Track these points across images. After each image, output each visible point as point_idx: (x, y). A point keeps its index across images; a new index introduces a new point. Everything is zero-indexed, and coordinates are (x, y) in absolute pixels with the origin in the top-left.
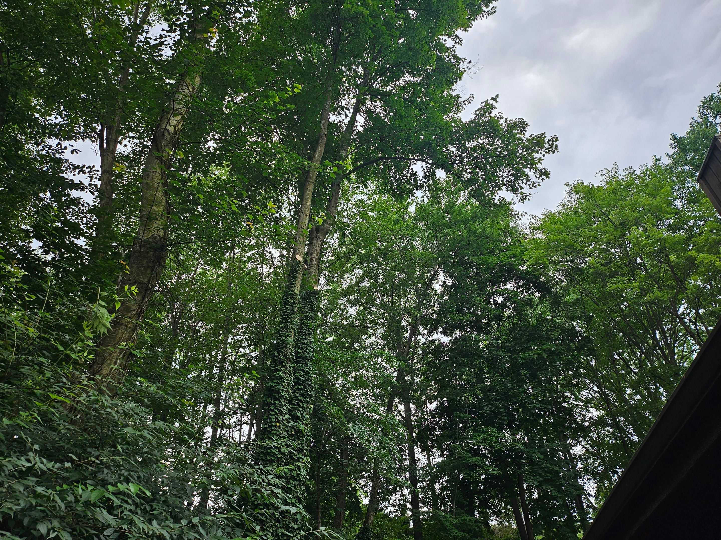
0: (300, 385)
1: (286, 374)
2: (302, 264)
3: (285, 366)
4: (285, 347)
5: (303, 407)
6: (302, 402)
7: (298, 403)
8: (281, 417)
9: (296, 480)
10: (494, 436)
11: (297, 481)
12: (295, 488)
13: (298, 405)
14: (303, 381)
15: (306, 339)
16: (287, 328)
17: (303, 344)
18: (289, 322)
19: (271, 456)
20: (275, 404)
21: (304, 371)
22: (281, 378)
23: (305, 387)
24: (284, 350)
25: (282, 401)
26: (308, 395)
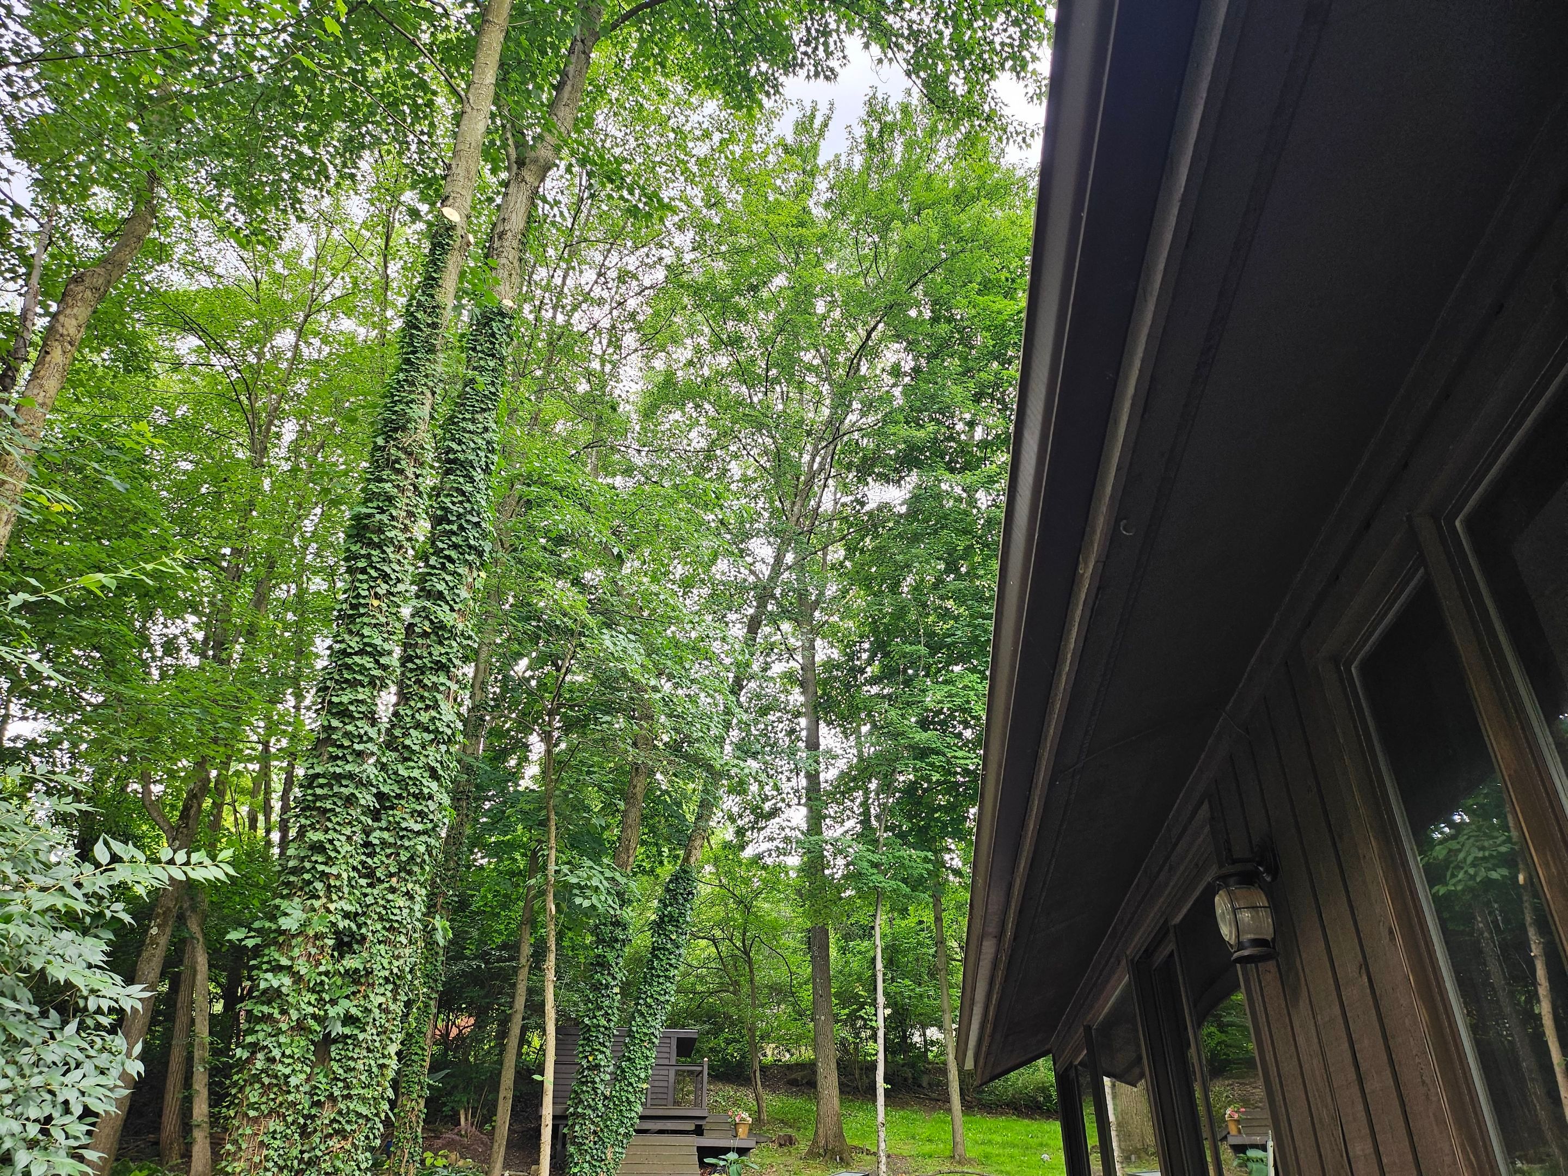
0: (450, 522)
1: (402, 490)
2: (460, 232)
3: (401, 472)
4: (404, 429)
5: (454, 574)
6: (452, 561)
7: (443, 564)
8: (385, 586)
9: (427, 730)
10: (973, 689)
11: (429, 732)
12: (424, 747)
13: (443, 567)
14: (459, 516)
15: (473, 421)
16: (412, 384)
17: (464, 430)
18: (418, 370)
19: (355, 672)
20: (369, 556)
21: (463, 493)
22: (390, 499)
23: (461, 528)
24: (399, 435)
25: (389, 550)
26: (470, 547)
